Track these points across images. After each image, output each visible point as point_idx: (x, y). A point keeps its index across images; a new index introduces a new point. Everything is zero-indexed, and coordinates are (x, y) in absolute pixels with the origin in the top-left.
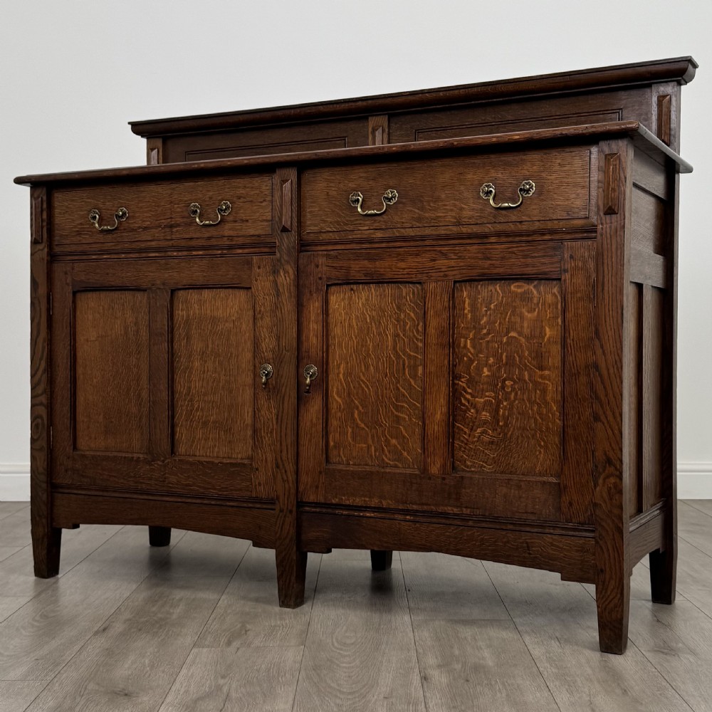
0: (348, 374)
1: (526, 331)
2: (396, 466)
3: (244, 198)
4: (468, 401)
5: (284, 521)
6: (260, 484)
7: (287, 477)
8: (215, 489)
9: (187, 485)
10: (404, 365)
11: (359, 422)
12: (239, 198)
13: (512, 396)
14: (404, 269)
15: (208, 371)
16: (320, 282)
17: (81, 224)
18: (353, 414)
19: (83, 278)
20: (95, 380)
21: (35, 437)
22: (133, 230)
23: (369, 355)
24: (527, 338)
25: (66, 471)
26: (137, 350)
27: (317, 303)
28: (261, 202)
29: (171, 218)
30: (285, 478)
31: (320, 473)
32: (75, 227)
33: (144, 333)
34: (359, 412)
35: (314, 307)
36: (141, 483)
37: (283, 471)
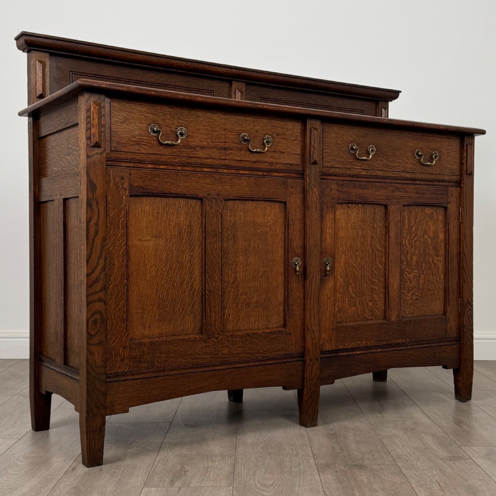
0: (346, 263)
1: (431, 235)
2: (372, 319)
3: (282, 135)
4: (406, 275)
5: (313, 367)
6: (292, 344)
7: (314, 336)
8: (259, 353)
9: (237, 354)
10: (376, 256)
11: (352, 294)
12: (278, 135)
13: (425, 272)
14: (379, 196)
15: (250, 263)
16: (333, 201)
17: (140, 135)
18: (348, 288)
19: (141, 184)
20: (148, 276)
21: (93, 333)
22: (191, 147)
23: (357, 250)
24: (432, 240)
25: (122, 360)
26: (190, 248)
27: (331, 215)
28: (294, 141)
29: (225, 142)
30: (313, 337)
31: (333, 330)
32: (134, 137)
33: (197, 234)
34: (352, 287)
35: (329, 217)
36: (197, 358)
37: (312, 332)
